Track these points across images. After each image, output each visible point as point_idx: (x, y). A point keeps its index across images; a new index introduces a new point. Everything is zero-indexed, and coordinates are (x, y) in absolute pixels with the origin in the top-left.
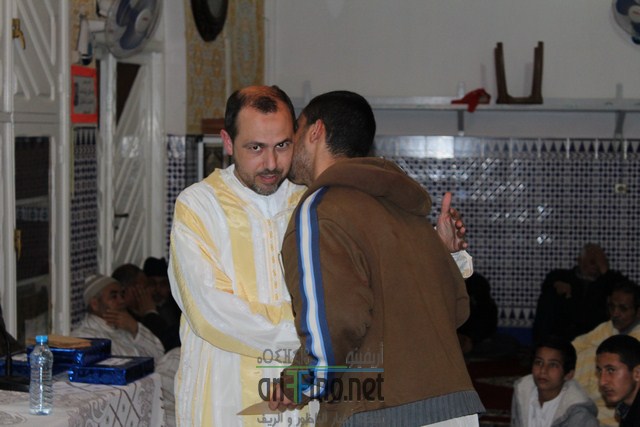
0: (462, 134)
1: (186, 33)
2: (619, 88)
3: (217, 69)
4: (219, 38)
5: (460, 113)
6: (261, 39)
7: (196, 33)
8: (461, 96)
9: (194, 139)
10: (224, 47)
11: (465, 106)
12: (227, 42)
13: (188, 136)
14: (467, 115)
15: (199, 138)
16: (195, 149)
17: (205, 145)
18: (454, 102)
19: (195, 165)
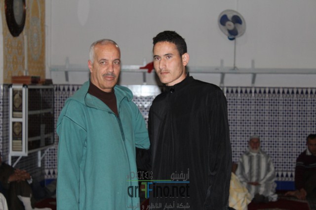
0: (145, 83)
1: (3, 33)
2: (222, 61)
3: (20, 51)
4: (21, 35)
5: (144, 74)
6: (44, 36)
7: (8, 32)
8: (145, 65)
9: (7, 86)
10: (23, 39)
11: (146, 70)
12: (25, 37)
13: (4, 85)
14: (147, 74)
15: (10, 86)
16: (8, 91)
17: (13, 89)
18: (141, 68)
19: (8, 99)
